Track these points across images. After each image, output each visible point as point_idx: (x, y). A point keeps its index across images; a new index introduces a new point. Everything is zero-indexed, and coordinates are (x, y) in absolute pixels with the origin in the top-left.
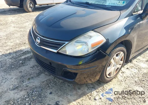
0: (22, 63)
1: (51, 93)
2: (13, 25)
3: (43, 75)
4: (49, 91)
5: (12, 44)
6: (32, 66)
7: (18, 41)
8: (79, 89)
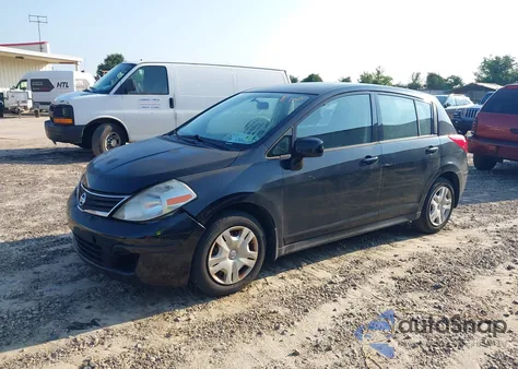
0: (46, 259)
1: (89, 307)
2: (50, 187)
3: (85, 280)
4: (86, 305)
5: (35, 224)
6: (67, 264)
7: (51, 220)
8: (153, 304)
